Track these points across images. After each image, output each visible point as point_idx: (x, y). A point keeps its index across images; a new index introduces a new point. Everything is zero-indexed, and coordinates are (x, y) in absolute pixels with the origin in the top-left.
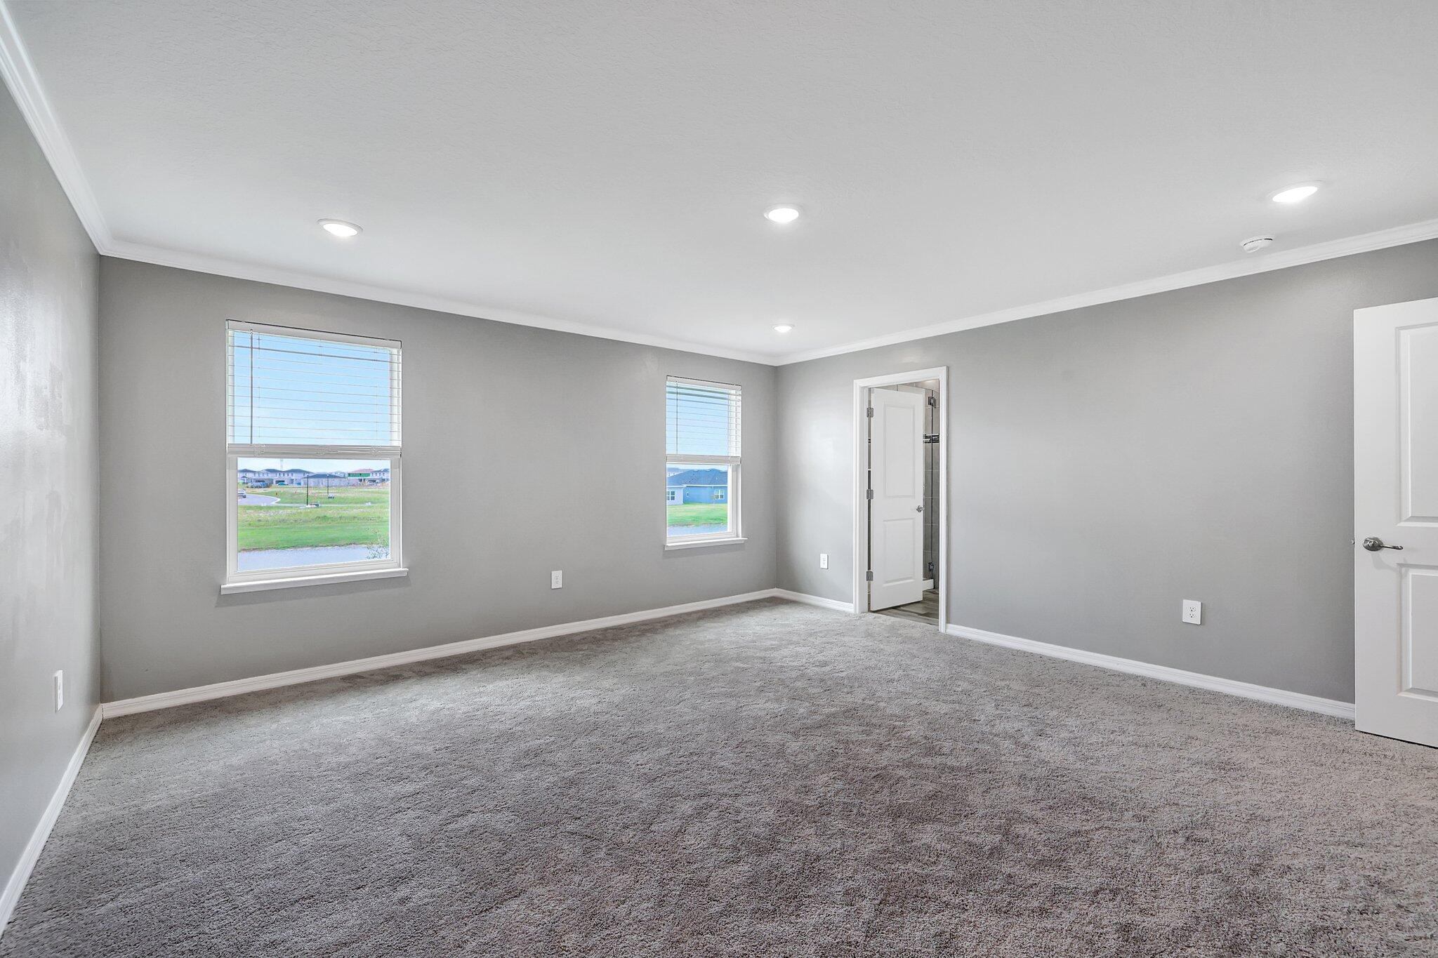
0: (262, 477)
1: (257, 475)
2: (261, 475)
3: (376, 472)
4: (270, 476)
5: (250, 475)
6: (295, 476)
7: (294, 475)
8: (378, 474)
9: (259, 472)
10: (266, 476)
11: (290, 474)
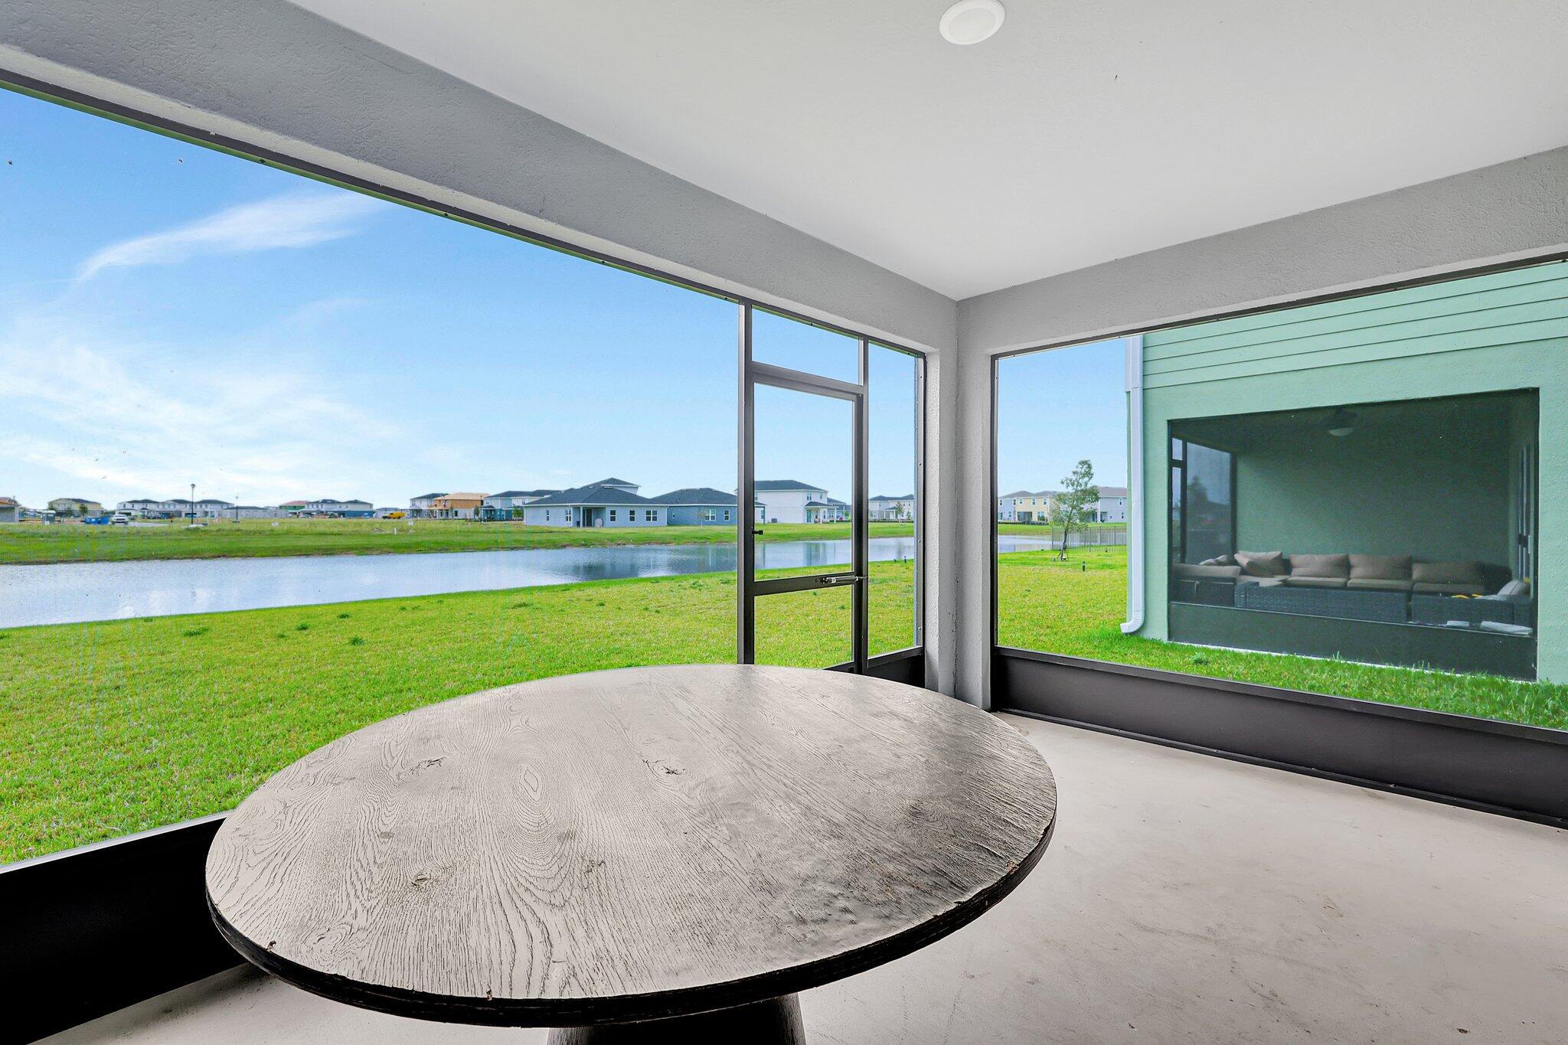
0: (167, 508)
1: (161, 506)
2: (166, 507)
3: (313, 503)
4: (178, 507)
5: (150, 506)
6: (209, 508)
7: (209, 506)
8: (315, 506)
9: (163, 503)
10: (172, 507)
11: (204, 506)
